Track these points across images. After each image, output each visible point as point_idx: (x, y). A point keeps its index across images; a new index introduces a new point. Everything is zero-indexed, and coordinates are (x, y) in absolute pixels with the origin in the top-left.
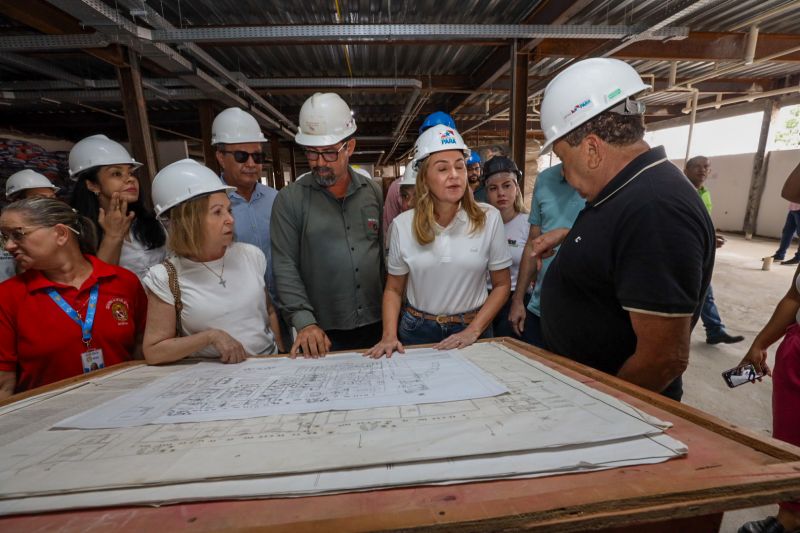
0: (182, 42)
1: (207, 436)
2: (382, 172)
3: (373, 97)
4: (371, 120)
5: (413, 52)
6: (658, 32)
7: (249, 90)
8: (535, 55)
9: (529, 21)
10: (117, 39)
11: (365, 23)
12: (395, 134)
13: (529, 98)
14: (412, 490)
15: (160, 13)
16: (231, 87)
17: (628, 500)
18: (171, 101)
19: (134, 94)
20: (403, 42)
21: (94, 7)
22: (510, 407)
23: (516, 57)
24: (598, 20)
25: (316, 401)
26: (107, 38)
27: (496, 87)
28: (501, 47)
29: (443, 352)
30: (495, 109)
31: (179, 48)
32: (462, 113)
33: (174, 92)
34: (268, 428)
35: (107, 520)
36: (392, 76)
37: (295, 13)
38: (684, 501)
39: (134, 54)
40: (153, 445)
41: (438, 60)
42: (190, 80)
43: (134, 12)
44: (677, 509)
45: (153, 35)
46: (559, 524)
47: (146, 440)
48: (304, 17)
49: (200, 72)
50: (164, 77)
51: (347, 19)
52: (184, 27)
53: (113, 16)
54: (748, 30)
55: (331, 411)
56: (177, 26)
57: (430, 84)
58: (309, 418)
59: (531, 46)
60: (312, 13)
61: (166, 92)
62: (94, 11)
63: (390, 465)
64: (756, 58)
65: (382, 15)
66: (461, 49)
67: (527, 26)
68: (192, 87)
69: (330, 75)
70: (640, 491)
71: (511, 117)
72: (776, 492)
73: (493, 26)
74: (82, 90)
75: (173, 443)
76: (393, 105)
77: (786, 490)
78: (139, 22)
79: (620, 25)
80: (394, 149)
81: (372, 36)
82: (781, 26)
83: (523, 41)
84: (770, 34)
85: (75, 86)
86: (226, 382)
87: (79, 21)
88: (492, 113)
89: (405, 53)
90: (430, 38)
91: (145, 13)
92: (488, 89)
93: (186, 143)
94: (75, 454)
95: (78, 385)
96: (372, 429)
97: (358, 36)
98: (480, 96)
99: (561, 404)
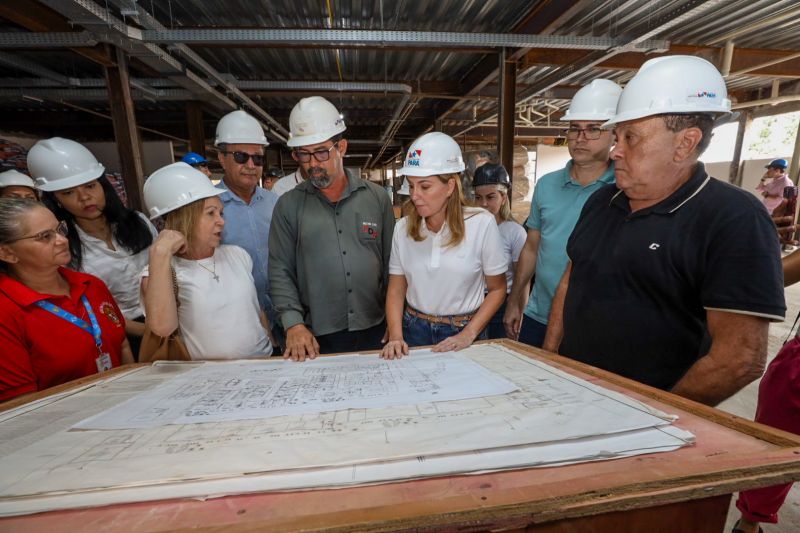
0: (172, 43)
1: (233, 435)
2: (369, 176)
3: (362, 101)
4: (359, 123)
5: (403, 57)
6: (641, 45)
7: (238, 92)
8: (522, 63)
9: (517, 31)
10: (106, 38)
11: (356, 29)
12: (383, 138)
13: (517, 105)
14: (448, 480)
15: (151, 14)
16: (221, 89)
17: (651, 483)
18: (158, 102)
19: (122, 93)
20: (395, 48)
21: (84, 5)
22: (523, 404)
23: (504, 65)
24: (584, 30)
25: (332, 400)
26: (95, 37)
27: (484, 93)
28: (489, 54)
29: (440, 354)
30: (482, 115)
31: (170, 48)
32: (450, 118)
33: (161, 93)
34: (292, 426)
35: (156, 514)
36: (382, 81)
37: (286, 16)
38: (699, 483)
39: (122, 54)
40: (180, 445)
41: (428, 66)
42: (178, 81)
43: (125, 12)
44: (694, 490)
45: (144, 35)
46: (591, 506)
47: (171, 439)
48: (295, 21)
49: (189, 74)
50: (152, 77)
51: (339, 24)
52: (174, 28)
53: (104, 16)
54: (724, 44)
55: (349, 409)
56: (168, 26)
57: (419, 90)
58: (330, 417)
59: (519, 54)
60: (304, 17)
61: (153, 92)
62: (85, 10)
63: (420, 458)
64: (732, 71)
65: (374, 21)
66: (451, 56)
67: (516, 36)
68: (180, 88)
69: (320, 78)
70: (661, 475)
71: (499, 123)
72: (780, 473)
73: (483, 35)
74: (66, 88)
75: (201, 442)
76: (380, 110)
77: (788, 472)
78: (130, 21)
79: (604, 37)
80: (381, 153)
81: (365, 42)
82: (754, 42)
83: (511, 50)
84: (745, 49)
85: (59, 84)
86: (236, 384)
87: (67, 19)
88: (480, 119)
89: (394, 59)
90: (421, 45)
91: (136, 13)
92: (476, 95)
93: (171, 143)
94: (103, 453)
95: (84, 387)
96: (395, 425)
97: (350, 41)
98: (468, 102)
99: (571, 400)
